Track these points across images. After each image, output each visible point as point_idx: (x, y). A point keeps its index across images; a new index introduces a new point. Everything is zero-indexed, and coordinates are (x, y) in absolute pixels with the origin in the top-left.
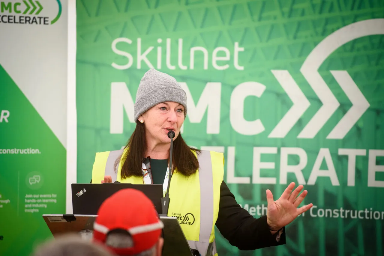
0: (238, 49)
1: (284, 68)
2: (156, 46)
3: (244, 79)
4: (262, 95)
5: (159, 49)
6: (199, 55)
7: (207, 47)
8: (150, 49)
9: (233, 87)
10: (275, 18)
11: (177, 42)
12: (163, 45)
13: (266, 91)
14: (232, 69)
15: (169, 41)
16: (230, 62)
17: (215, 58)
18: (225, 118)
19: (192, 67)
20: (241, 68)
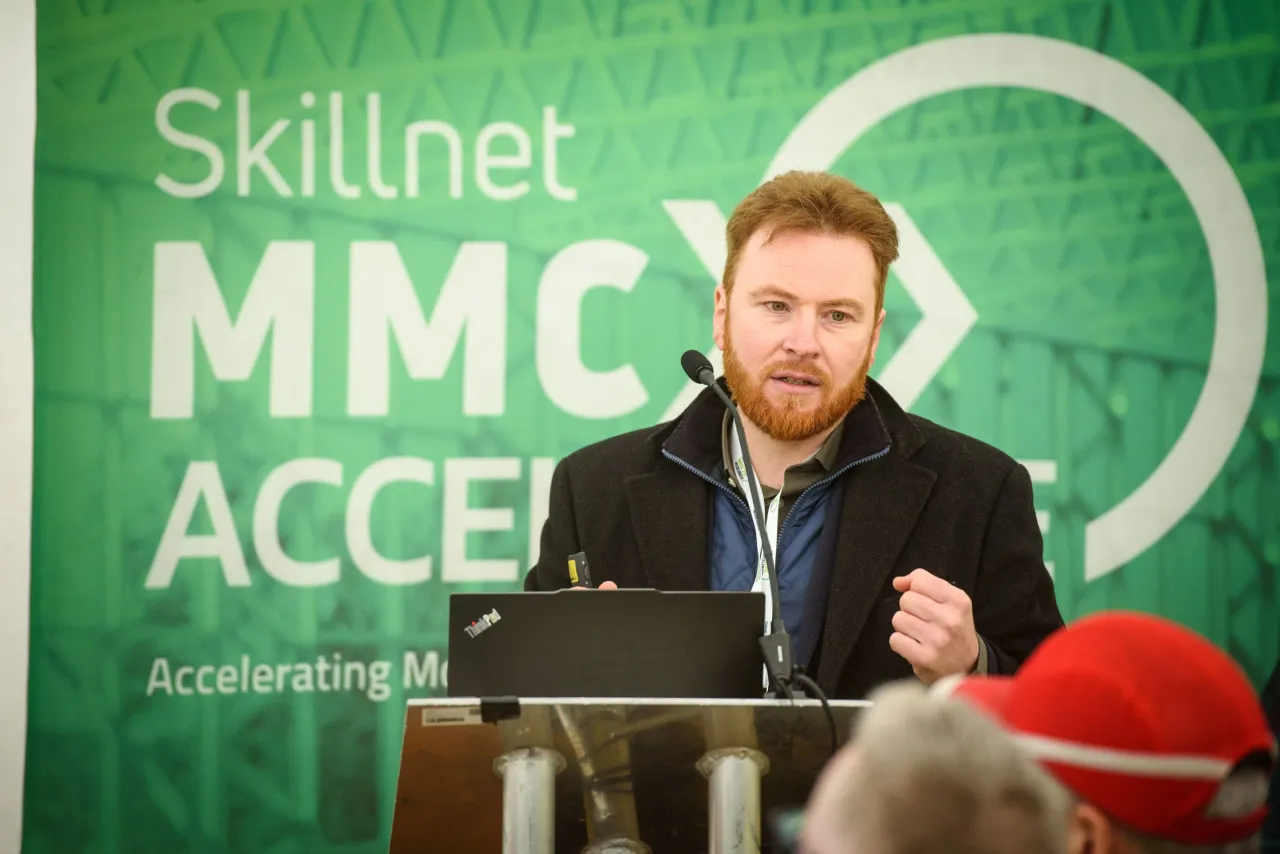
0: (554, 129)
1: (704, 195)
2: (298, 117)
3: (577, 231)
4: (638, 285)
5: (308, 128)
6: (434, 149)
7: (458, 122)
8: (279, 127)
9: (544, 259)
10: (666, 26)
11: (363, 104)
12: (320, 114)
13: (649, 272)
14: (539, 199)
15: (336, 101)
16: (533, 173)
17: (484, 161)
18: (521, 363)
19: (412, 190)
20: (568, 194)
